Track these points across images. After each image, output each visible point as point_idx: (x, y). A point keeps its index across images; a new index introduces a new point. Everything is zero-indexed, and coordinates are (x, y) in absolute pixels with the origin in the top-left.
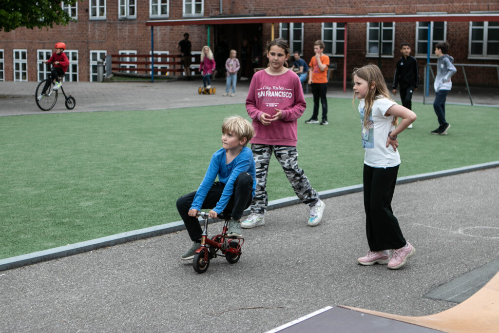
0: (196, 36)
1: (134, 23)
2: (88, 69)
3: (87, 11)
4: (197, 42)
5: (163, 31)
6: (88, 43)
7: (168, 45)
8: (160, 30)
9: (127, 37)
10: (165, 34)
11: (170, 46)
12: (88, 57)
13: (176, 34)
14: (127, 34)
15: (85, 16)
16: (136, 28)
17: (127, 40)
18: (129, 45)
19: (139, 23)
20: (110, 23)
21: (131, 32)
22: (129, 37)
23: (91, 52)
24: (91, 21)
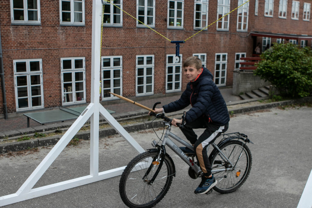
0: (243, 43)
1: (206, 33)
2: (165, 71)
3: (166, 20)
4: (243, 47)
5: (225, 40)
6: (165, 48)
7: (228, 49)
8: (223, 39)
9: (200, 44)
10: (226, 42)
11: (229, 49)
12: (165, 60)
13: (233, 42)
14: (200, 41)
15: (163, 25)
16: (207, 37)
17: (200, 46)
18: (201, 49)
19: (210, 33)
20: (187, 32)
21: (204, 40)
22: (201, 43)
23: (168, 56)
24: (170, 29)
